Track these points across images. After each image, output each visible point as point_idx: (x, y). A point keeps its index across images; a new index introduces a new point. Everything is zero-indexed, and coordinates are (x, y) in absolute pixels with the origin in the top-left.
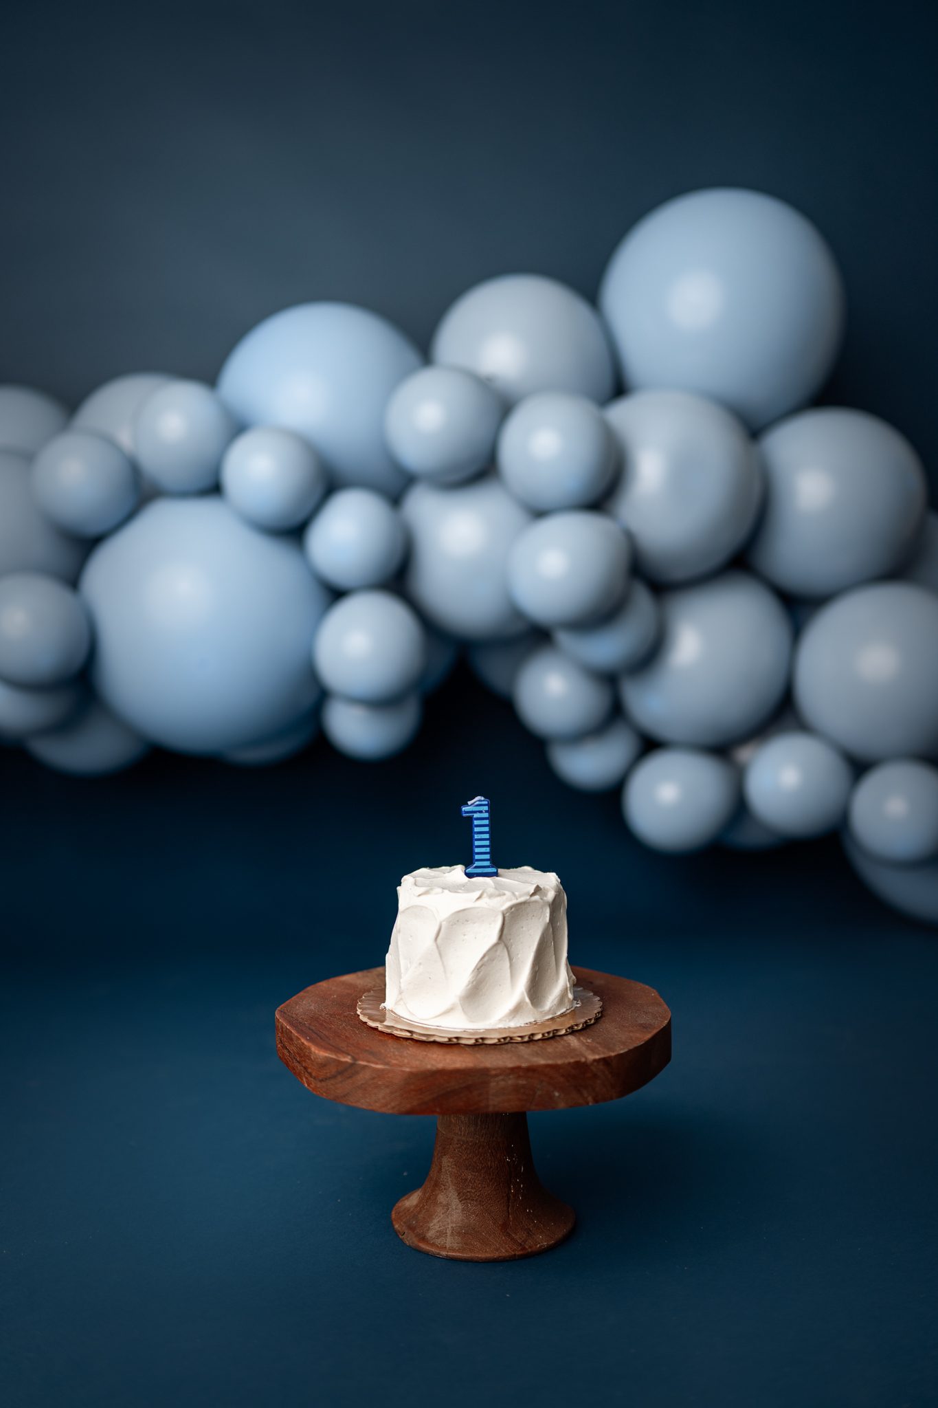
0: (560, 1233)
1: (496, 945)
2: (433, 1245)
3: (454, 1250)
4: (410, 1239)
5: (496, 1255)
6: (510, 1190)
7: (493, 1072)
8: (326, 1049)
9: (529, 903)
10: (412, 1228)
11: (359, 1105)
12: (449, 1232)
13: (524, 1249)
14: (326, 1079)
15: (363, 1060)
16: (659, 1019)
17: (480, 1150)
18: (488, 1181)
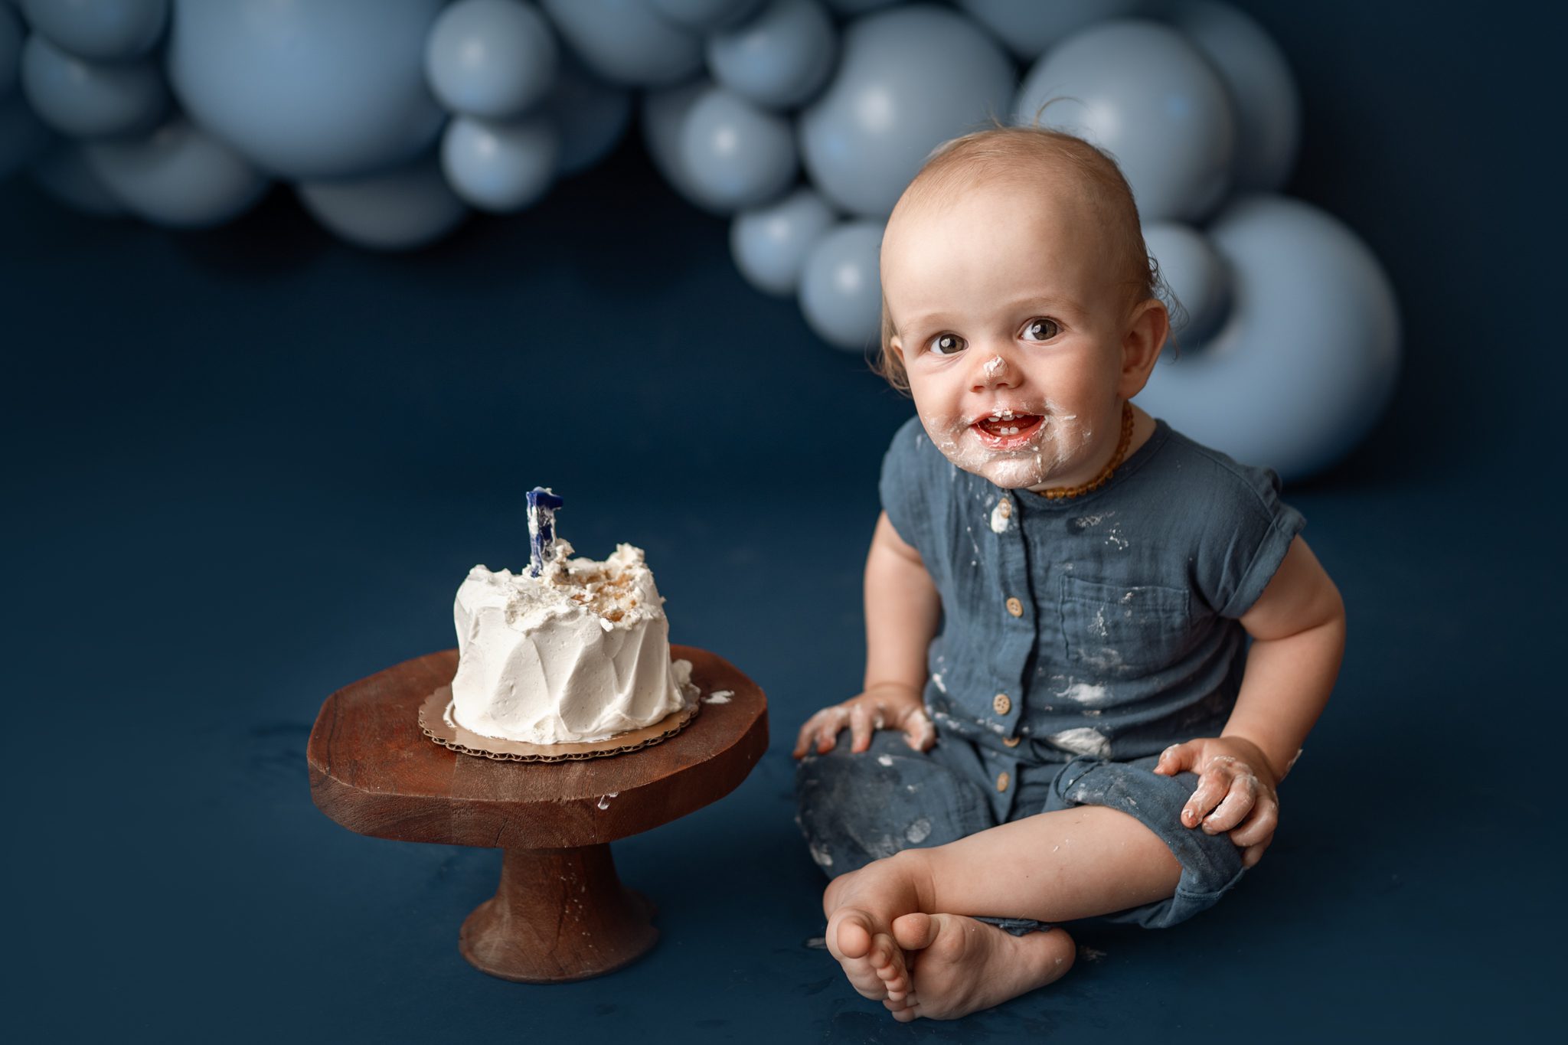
4: (464, 947)
6: (566, 910)
13: (564, 973)
18: (539, 898)
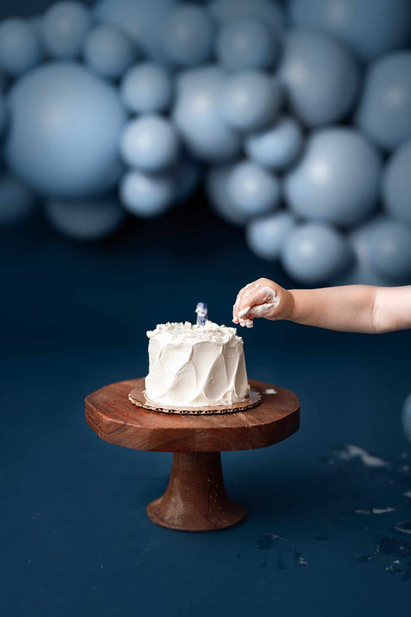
0: (236, 520)
1: (188, 363)
2: (168, 523)
3: (178, 526)
4: (156, 520)
5: (201, 529)
6: (210, 497)
7: (198, 431)
8: (110, 417)
9: (209, 342)
10: (157, 515)
11: (127, 446)
12: (176, 517)
13: (216, 527)
14: (110, 433)
15: (129, 423)
16: (293, 408)
17: (194, 475)
18: (198, 491)
